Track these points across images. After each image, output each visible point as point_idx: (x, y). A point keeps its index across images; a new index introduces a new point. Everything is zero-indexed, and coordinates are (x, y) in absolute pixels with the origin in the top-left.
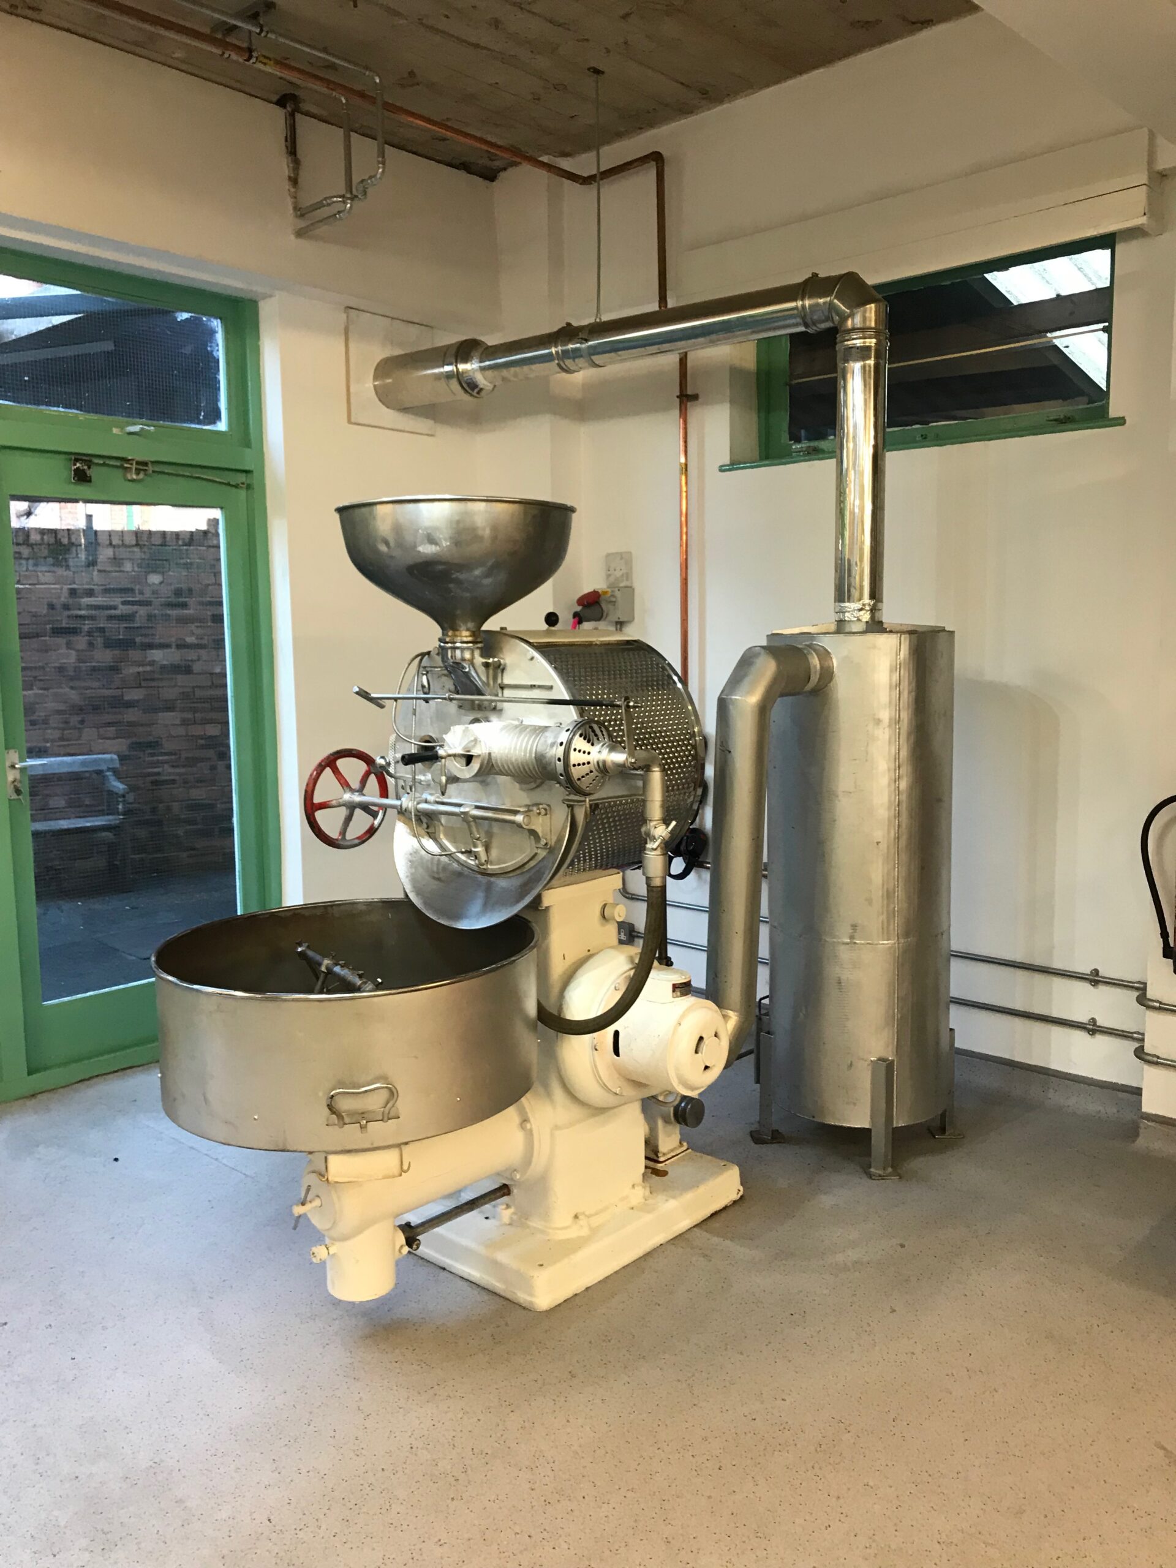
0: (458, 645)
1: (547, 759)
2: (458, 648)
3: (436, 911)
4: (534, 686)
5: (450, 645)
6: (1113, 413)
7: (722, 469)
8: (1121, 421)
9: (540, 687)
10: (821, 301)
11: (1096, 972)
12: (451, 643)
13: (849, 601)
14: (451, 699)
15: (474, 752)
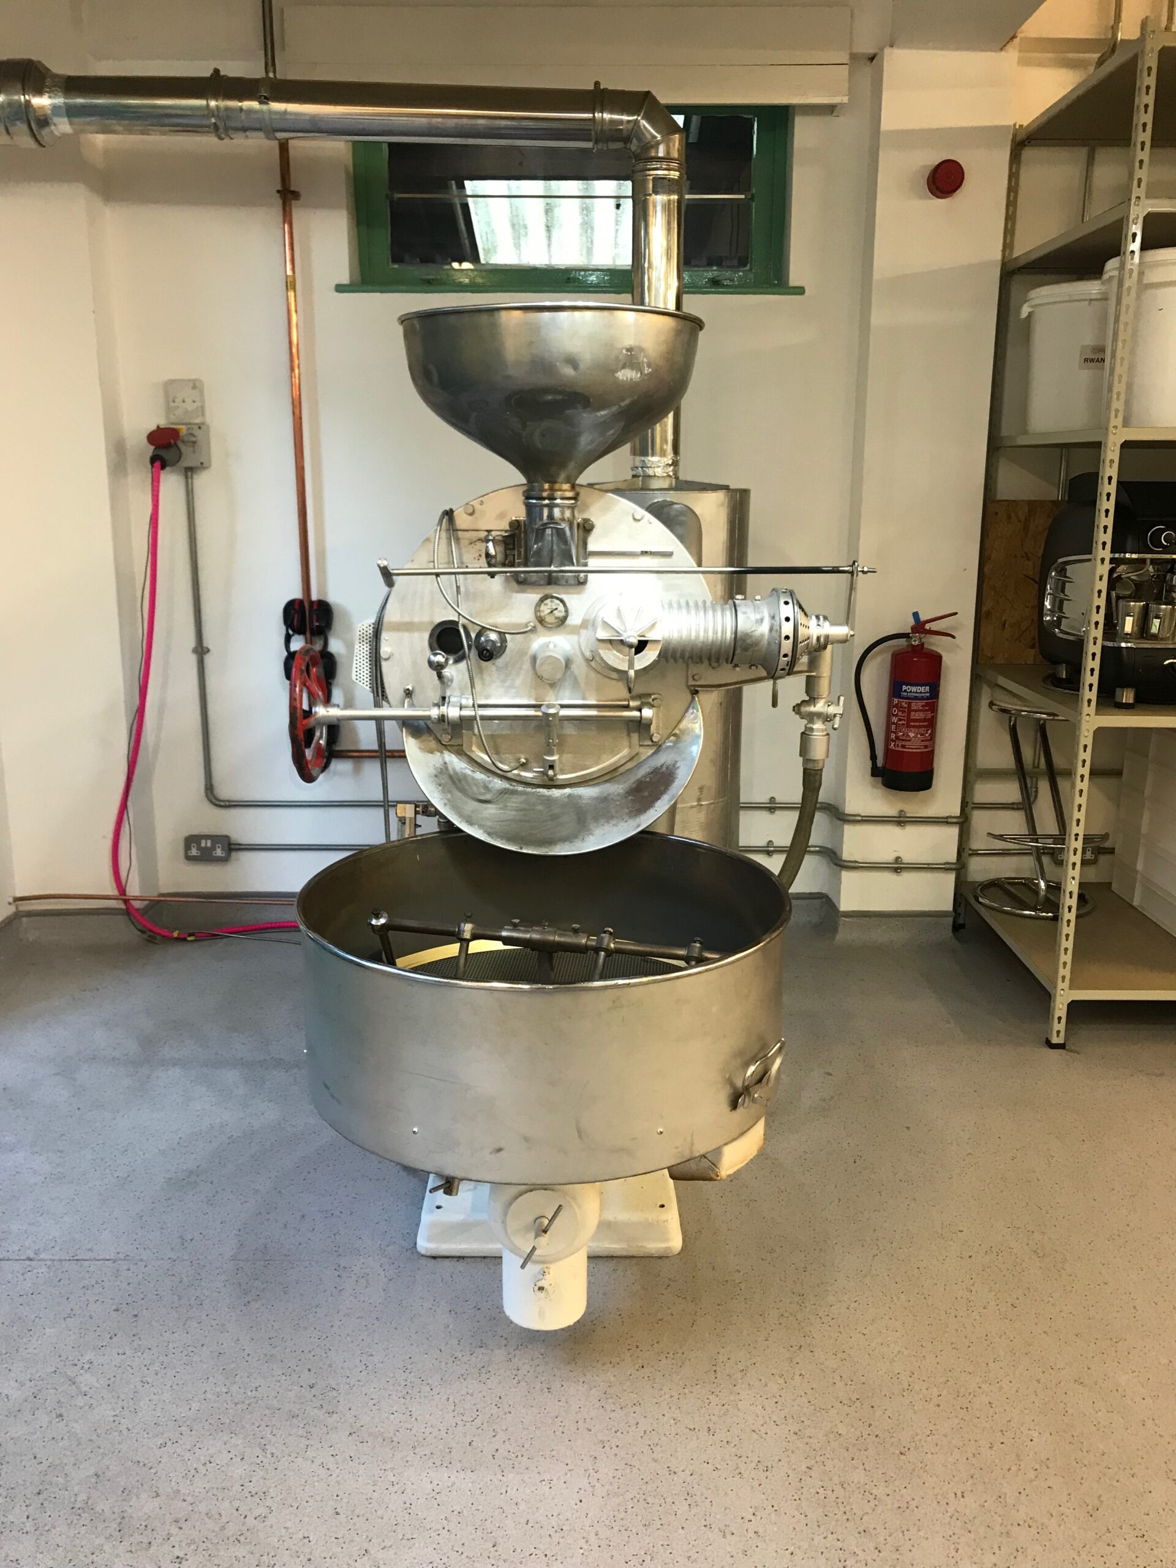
0: (558, 501)
1: (754, 639)
2: (557, 505)
3: (510, 839)
4: (646, 552)
5: (547, 502)
6: (794, 280)
7: (340, 288)
8: (800, 291)
9: (652, 554)
10: (625, 118)
11: (772, 799)
12: (549, 499)
13: (653, 455)
14: (492, 575)
15: (649, 636)
